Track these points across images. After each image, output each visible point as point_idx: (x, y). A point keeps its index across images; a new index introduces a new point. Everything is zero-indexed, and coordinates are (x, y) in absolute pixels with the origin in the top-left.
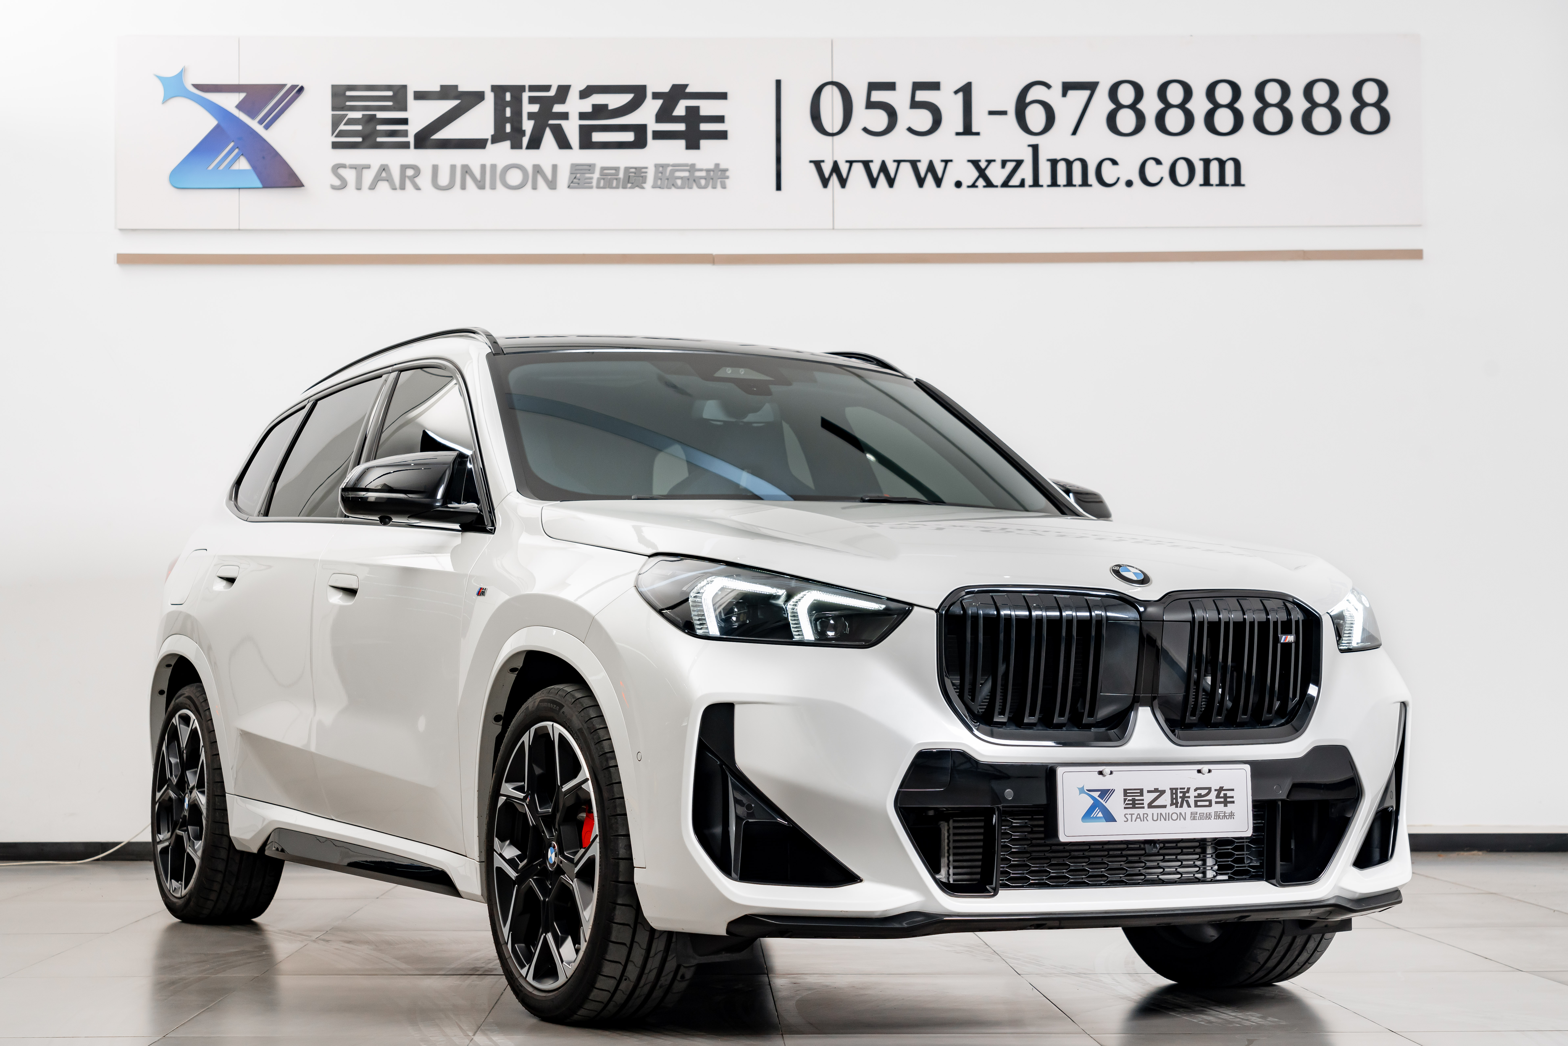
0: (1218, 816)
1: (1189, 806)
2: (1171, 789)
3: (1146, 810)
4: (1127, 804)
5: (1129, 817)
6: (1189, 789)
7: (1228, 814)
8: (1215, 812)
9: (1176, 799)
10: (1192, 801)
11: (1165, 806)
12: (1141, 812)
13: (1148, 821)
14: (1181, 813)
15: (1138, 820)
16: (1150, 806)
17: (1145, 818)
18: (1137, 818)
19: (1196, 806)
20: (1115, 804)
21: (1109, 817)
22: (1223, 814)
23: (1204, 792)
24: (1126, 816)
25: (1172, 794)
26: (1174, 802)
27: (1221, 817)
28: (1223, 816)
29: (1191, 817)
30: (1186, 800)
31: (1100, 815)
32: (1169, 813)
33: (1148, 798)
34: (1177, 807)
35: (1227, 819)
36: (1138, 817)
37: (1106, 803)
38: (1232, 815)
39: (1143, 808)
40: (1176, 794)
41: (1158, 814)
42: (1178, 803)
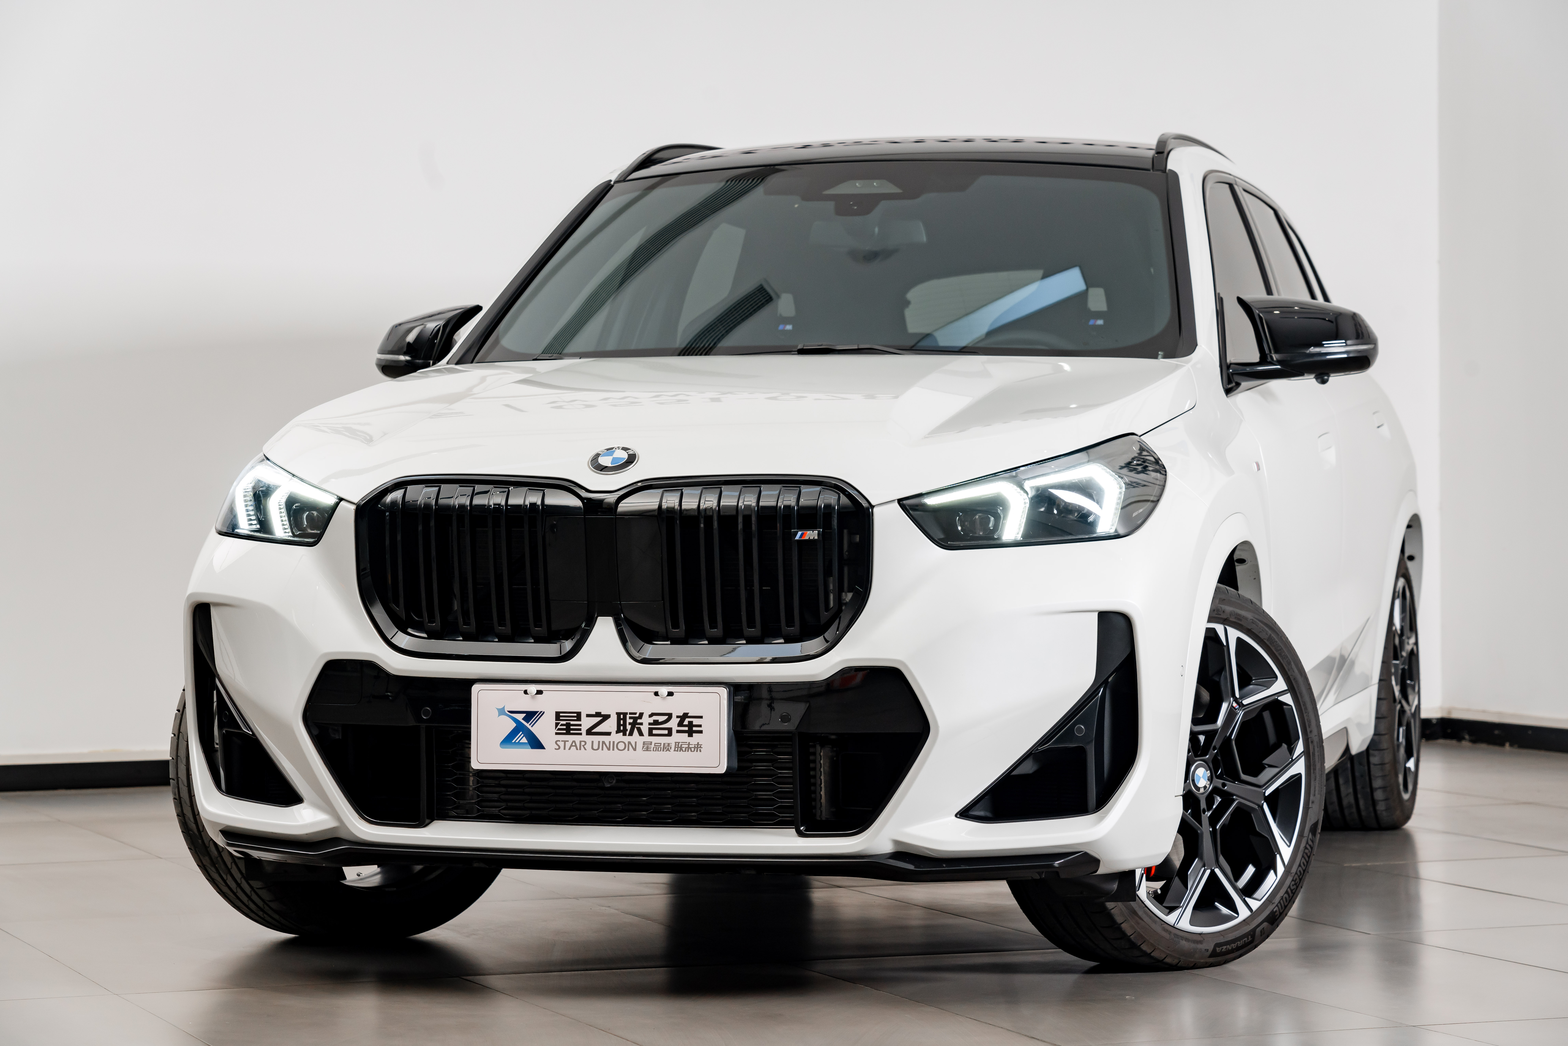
0: (679, 747)
1: (641, 734)
2: (618, 714)
3: (584, 737)
4: (559, 729)
5: (561, 744)
6: (641, 715)
7: (693, 746)
8: (676, 743)
9: (625, 725)
10: (645, 729)
11: (609, 734)
12: (577, 738)
13: (585, 749)
14: (629, 743)
15: (573, 748)
16: (589, 732)
17: (582, 747)
18: (571, 746)
19: (651, 734)
20: (544, 729)
21: (536, 743)
22: (687, 746)
23: (661, 719)
24: (558, 743)
25: (619, 719)
26: (622, 729)
27: (684, 749)
28: (686, 748)
29: (643, 747)
30: (637, 727)
31: (524, 740)
32: (614, 742)
33: (586, 723)
34: (625, 734)
35: (691, 751)
36: (574, 744)
37: (532, 726)
38: (698, 747)
39: (581, 734)
40: (625, 719)
41: (599, 742)
42: (627, 730)
